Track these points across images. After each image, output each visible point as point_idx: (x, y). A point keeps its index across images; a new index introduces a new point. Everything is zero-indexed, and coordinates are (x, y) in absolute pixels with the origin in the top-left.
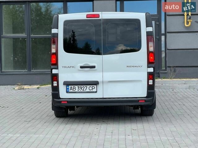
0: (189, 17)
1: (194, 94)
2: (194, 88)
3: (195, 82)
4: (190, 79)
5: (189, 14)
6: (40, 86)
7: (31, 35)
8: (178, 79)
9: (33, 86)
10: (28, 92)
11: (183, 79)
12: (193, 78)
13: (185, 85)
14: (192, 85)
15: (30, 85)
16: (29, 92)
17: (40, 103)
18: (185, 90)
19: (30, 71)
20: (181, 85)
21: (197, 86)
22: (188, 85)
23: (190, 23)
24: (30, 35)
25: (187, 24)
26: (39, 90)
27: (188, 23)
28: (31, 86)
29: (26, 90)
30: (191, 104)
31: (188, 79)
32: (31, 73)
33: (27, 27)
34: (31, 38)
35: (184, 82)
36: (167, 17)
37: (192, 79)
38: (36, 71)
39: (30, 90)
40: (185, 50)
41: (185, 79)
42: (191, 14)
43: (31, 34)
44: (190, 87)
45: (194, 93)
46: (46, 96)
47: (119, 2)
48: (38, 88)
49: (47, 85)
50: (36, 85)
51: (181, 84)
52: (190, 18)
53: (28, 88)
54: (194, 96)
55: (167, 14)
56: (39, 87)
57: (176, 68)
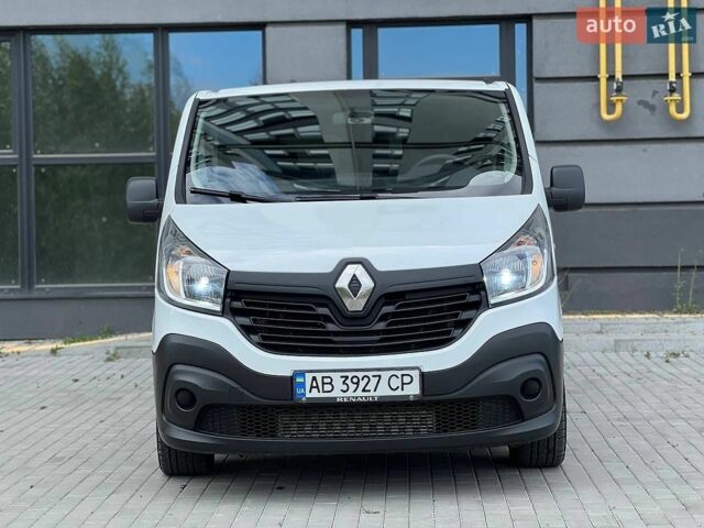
0: (615, 87)
1: (629, 369)
2: (634, 350)
3: (639, 324)
4: (619, 316)
5: (614, 77)
6: (63, 346)
7: (36, 153)
8: (577, 317)
9: (41, 344)
10: (12, 367)
11: (595, 316)
12: (634, 311)
13: (600, 337)
14: (628, 338)
15: (30, 339)
16: (17, 365)
17: (43, 408)
18: (599, 355)
19: (30, 286)
20: (584, 337)
21: (645, 340)
22: (612, 338)
23: (619, 108)
24: (28, 154)
25: (609, 113)
26: (54, 360)
27: (611, 107)
28: (30, 343)
29: (8, 361)
30: (613, 409)
31: (613, 316)
32: (35, 294)
33: (20, 125)
34: (36, 166)
35: (598, 327)
36: (536, 85)
37: (628, 316)
38: (52, 289)
39: (21, 360)
40: (605, 209)
41: (603, 313)
42: (624, 77)
43: (32, 152)
44: (617, 344)
45: (631, 365)
46: (77, 380)
47: (361, 30)
48: (54, 352)
49: (91, 340)
50: (50, 338)
51: (585, 333)
52: (619, 90)
53: (19, 353)
54: (626, 378)
55: (535, 75)
56: (57, 349)
57: (570, 275)
